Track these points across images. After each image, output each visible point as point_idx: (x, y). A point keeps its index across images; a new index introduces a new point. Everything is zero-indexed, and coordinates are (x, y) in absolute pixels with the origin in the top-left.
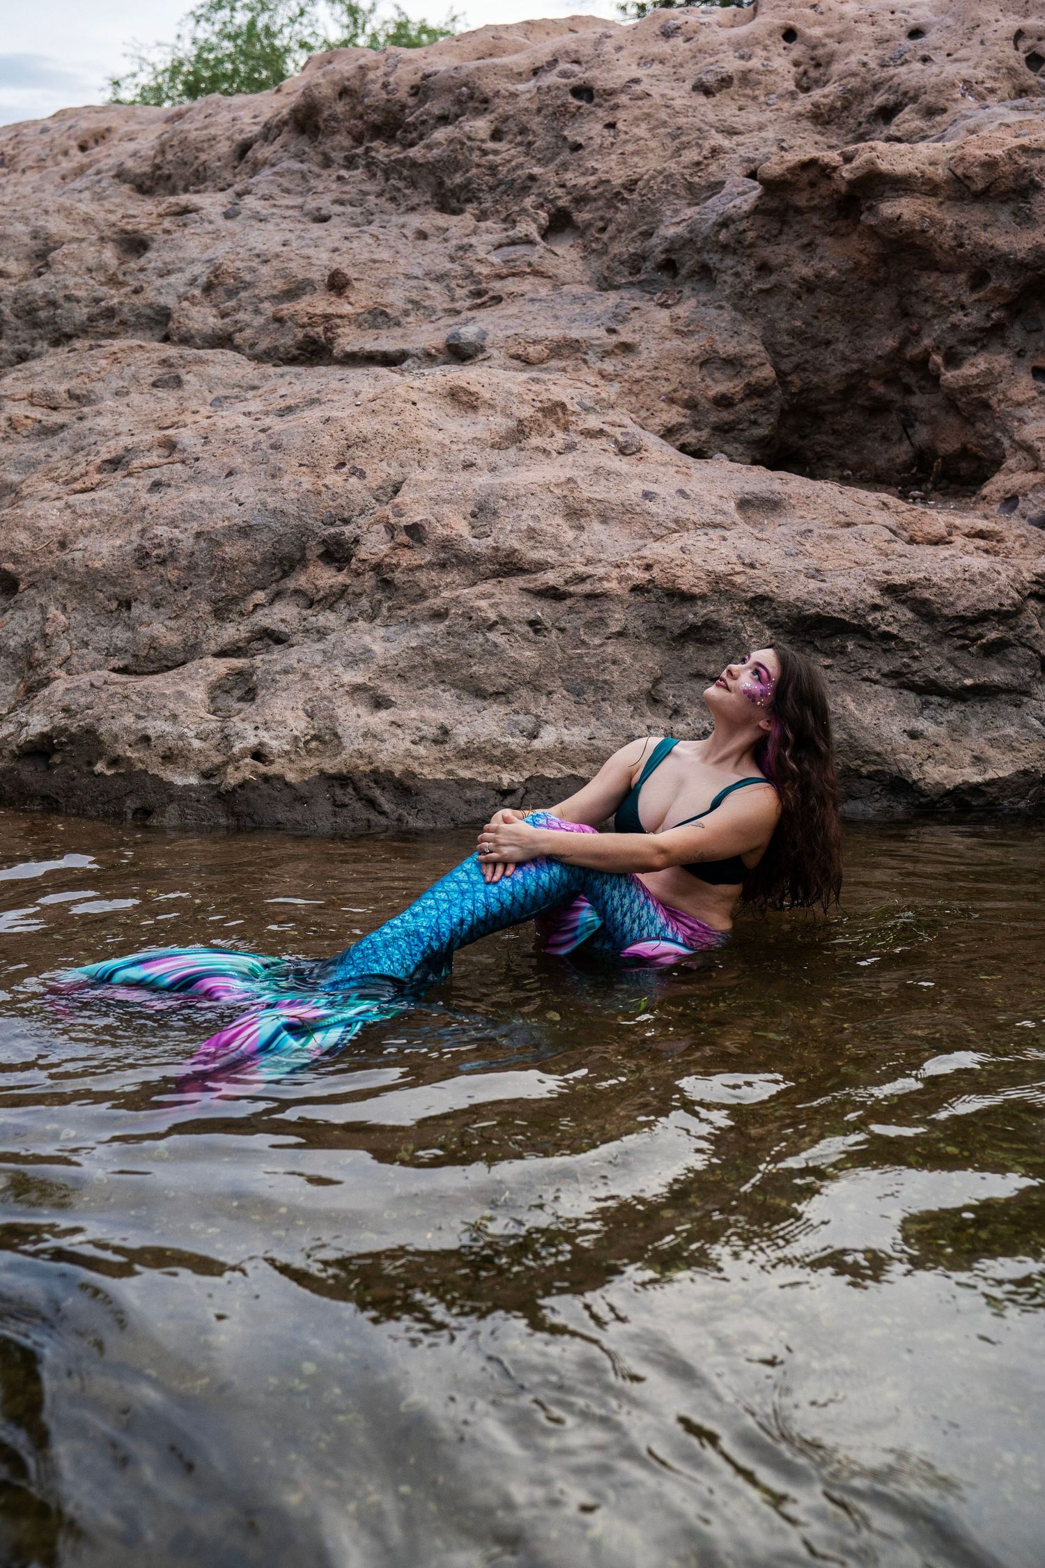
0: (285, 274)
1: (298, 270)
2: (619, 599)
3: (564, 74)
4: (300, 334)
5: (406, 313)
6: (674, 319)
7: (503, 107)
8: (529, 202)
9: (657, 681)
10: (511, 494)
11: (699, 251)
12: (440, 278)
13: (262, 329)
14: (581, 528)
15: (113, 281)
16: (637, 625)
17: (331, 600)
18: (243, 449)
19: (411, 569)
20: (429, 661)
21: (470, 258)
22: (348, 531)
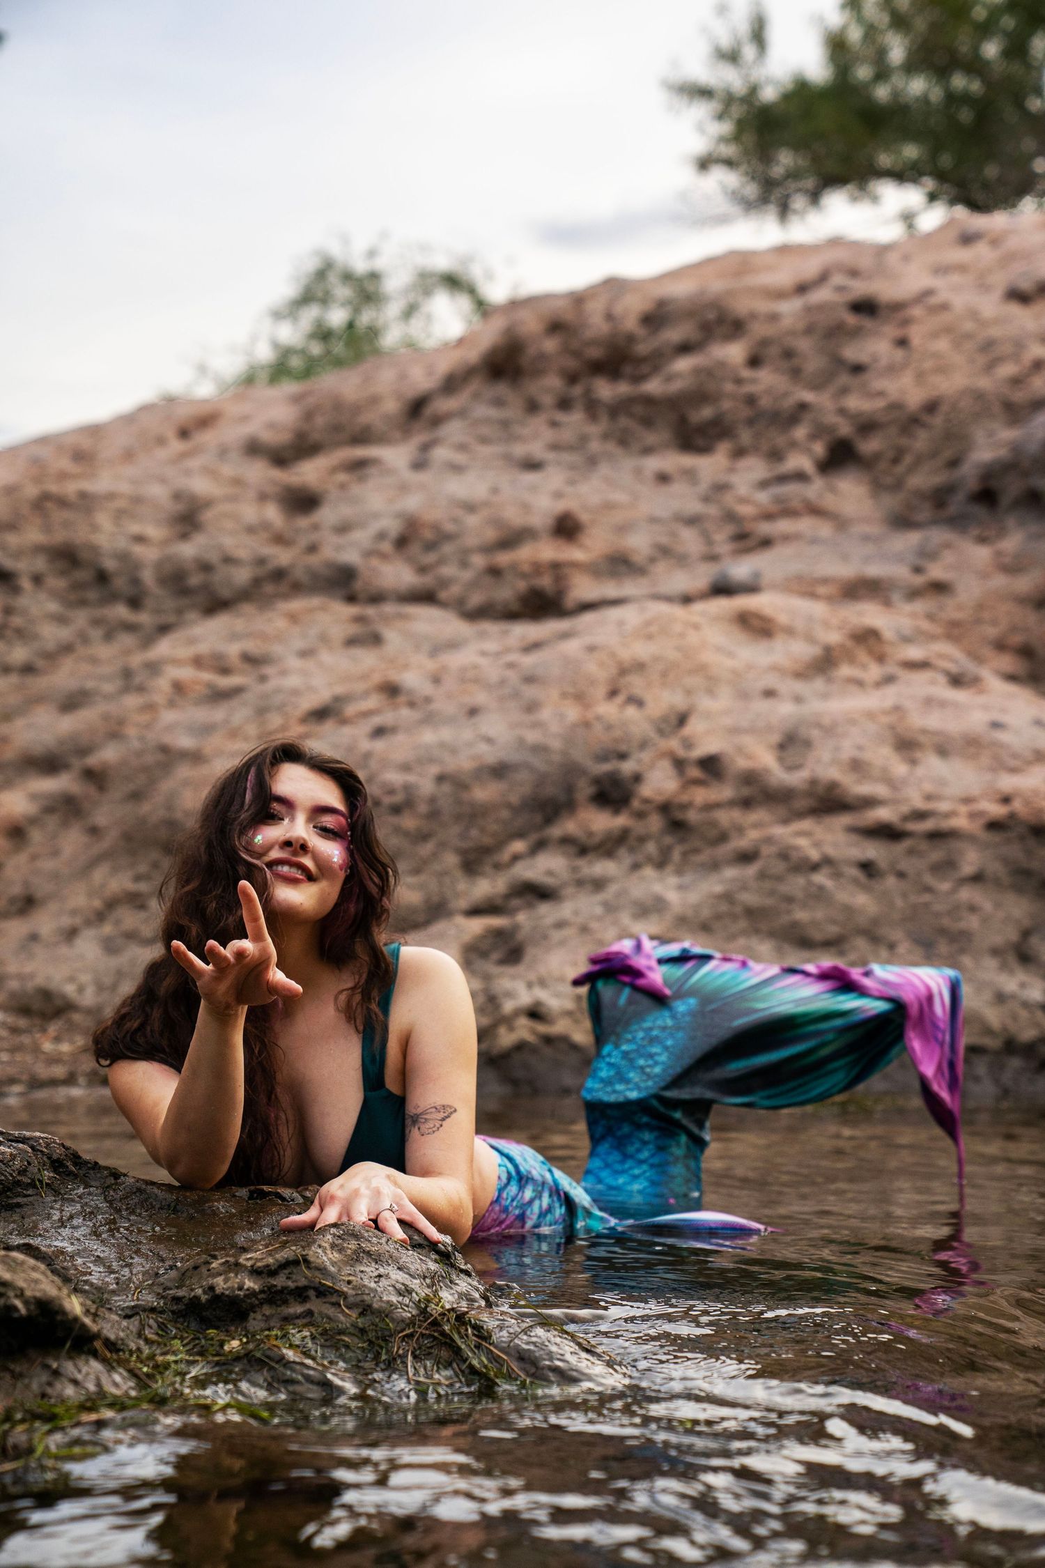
0: (497, 522)
1: (514, 517)
2: (971, 838)
3: (840, 289)
4: (522, 585)
5: (652, 560)
6: (999, 554)
7: (759, 330)
8: (800, 432)
9: (1026, 934)
10: (826, 721)
11: (1026, 474)
12: (692, 521)
13: (474, 584)
14: (913, 762)
15: (280, 539)
16: (995, 868)
17: (609, 846)
18: (488, 687)
19: (709, 807)
20: (738, 909)
21: (728, 499)
22: (628, 767)
